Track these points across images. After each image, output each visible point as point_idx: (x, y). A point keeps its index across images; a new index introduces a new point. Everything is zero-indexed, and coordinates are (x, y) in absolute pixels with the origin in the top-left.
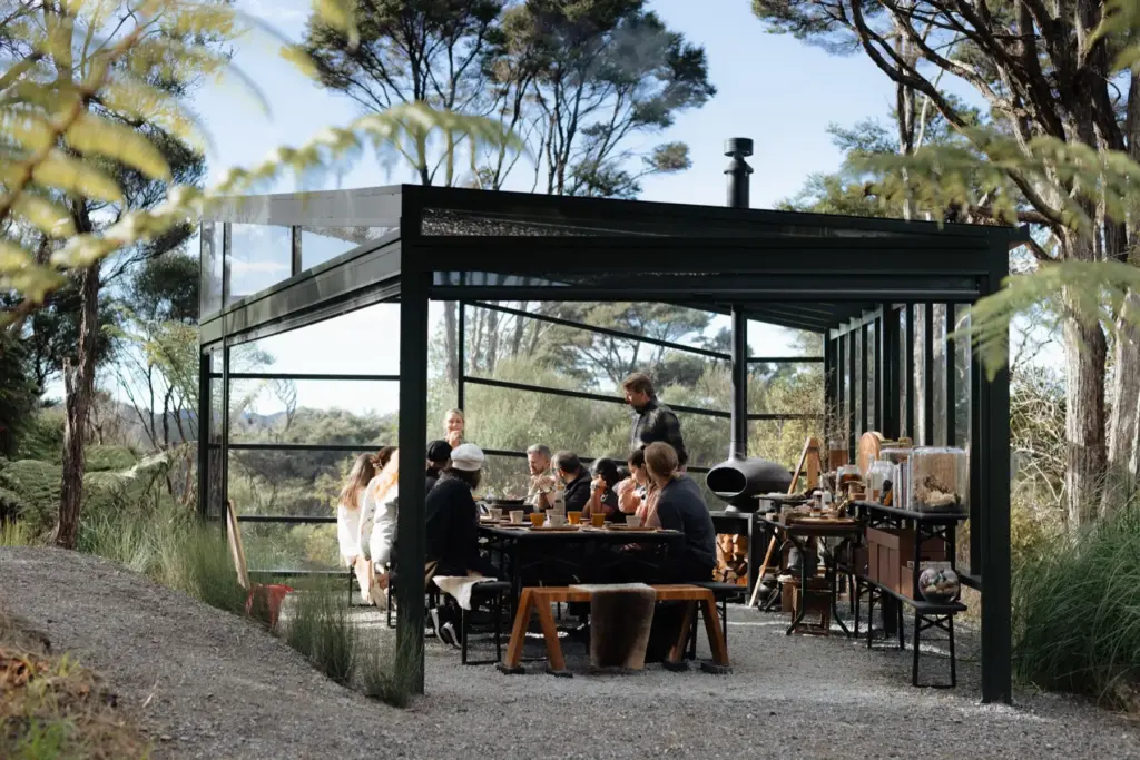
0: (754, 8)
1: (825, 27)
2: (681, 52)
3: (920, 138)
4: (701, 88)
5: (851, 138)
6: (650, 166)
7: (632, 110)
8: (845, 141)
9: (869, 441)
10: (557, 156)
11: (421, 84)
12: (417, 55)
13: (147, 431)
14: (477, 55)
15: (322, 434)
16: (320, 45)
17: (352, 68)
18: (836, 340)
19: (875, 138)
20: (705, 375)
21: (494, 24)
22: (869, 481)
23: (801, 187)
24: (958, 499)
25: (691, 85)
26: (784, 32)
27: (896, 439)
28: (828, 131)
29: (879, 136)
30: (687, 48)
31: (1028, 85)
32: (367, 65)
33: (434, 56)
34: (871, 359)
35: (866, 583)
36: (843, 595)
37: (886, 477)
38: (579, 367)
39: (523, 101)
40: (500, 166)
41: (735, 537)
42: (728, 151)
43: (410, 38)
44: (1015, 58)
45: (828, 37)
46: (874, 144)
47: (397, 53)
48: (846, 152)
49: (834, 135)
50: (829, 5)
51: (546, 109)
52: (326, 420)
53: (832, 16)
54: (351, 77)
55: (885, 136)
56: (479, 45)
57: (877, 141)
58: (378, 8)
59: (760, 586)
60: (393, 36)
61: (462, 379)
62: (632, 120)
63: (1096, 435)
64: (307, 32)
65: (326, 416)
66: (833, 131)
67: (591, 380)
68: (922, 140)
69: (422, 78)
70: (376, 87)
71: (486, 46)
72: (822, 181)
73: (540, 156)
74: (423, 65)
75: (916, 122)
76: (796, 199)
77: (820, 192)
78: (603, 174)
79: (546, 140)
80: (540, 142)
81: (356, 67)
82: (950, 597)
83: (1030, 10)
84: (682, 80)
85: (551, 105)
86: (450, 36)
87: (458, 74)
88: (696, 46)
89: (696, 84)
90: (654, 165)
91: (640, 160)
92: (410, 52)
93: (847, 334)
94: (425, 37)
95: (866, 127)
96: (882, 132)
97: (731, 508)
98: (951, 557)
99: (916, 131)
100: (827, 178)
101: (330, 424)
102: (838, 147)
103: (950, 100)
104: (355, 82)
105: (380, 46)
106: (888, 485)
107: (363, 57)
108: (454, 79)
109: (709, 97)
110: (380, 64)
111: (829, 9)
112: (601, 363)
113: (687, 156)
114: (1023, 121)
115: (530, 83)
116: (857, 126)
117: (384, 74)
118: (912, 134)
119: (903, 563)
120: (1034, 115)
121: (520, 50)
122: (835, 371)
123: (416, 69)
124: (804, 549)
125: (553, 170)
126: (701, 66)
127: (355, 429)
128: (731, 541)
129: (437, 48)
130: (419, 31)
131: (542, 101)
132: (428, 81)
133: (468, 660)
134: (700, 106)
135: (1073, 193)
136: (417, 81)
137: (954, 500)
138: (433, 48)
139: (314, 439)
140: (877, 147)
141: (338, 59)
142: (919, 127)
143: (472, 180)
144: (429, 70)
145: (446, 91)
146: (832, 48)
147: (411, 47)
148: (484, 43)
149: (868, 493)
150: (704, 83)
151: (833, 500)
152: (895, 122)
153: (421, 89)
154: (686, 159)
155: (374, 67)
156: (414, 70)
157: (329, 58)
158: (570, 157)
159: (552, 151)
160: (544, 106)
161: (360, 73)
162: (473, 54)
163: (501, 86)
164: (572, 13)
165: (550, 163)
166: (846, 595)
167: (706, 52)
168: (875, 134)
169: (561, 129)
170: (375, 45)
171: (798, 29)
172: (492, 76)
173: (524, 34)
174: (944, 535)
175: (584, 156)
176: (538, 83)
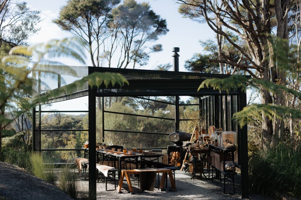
0: (179, 11)
1: (198, 16)
2: (160, 20)
3: (223, 44)
4: (165, 30)
5: (205, 44)
6: (152, 50)
7: (147, 36)
8: (203, 45)
9: (211, 128)
10: (127, 48)
11: (90, 29)
12: (89, 21)
13: (17, 125)
14: (105, 22)
15: (64, 122)
16: (63, 19)
17: (71, 25)
18: (202, 100)
19: (211, 44)
20: (167, 107)
21: (109, 13)
22: (211, 139)
23: (192, 57)
24: (234, 145)
25: (162, 29)
26: (187, 17)
27: (218, 128)
28: (199, 42)
29: (212, 43)
30: (161, 19)
31: (250, 33)
32: (75, 24)
33: (94, 22)
34: (211, 103)
35: (211, 165)
36: (205, 166)
37: (216, 138)
38: (133, 103)
39: (118, 33)
40: (112, 51)
41: (177, 152)
42: (173, 51)
43: (87, 17)
44: (247, 26)
45: (198, 19)
46: (211, 45)
47: (83, 21)
48: (204, 47)
49: (200, 43)
50: (199, 11)
51: (124, 35)
52: (65, 119)
53: (199, 13)
54: (71, 28)
55: (214, 43)
56: (106, 19)
57: (212, 44)
58: (78, 9)
59: (183, 166)
60: (82, 17)
61: (104, 111)
62: (147, 38)
63: (270, 123)
64: (59, 15)
65: (65, 117)
66: (200, 42)
67: (137, 106)
68: (224, 44)
69: (90, 28)
70: (78, 30)
71: (108, 19)
72: (197, 55)
73: (122, 48)
74: (90, 24)
75: (222, 39)
76: (191, 60)
77: (197, 58)
78: (139, 53)
79: (124, 44)
80: (122, 44)
81: (72, 25)
82: (233, 171)
83: (251, 14)
84: (160, 27)
85: (125, 34)
86: (98, 16)
87: (100, 27)
88: (164, 19)
89: (164, 29)
90: (153, 50)
91: (149, 49)
92: (87, 21)
93: (205, 98)
94: (91, 17)
95: (209, 41)
96: (213, 42)
97: (175, 145)
98: (233, 160)
99: (222, 41)
100: (199, 54)
101: (66, 120)
102: (201, 46)
103: (231, 33)
104: (72, 29)
105: (79, 19)
106: (216, 141)
107: (74, 22)
108: (99, 28)
109: (167, 32)
110: (79, 24)
111: (198, 12)
112: (139, 102)
113: (162, 48)
114: (249, 42)
115: (119, 28)
116: (206, 40)
117: (80, 27)
118: (221, 42)
119: (221, 162)
120: (252, 41)
121: (116, 19)
122: (202, 109)
123: (89, 25)
124: (195, 156)
125: (126, 51)
126: (165, 24)
127: (73, 121)
128: (176, 153)
129: (94, 20)
130: (89, 16)
131: (122, 33)
132: (92, 28)
133: (107, 190)
134: (165, 35)
135: (263, 61)
136: (89, 28)
137: (233, 145)
138: (93, 20)
139: (62, 124)
140: (212, 46)
141: (67, 23)
142: (223, 41)
143: (104, 54)
144: (92, 26)
145: (97, 31)
146: (200, 22)
147: (87, 19)
148: (107, 18)
149: (211, 142)
150: (166, 28)
151: (202, 143)
152: (216, 39)
153: (90, 30)
154: (162, 49)
155: (77, 25)
156: (88, 25)
157: (65, 22)
158: (131, 48)
159: (125, 47)
160: (123, 34)
161: (73, 26)
162: (104, 21)
163: (112, 29)
164: (131, 10)
165: (125, 50)
166: (206, 166)
167: (166, 21)
168: (211, 42)
169: (128, 41)
170: (78, 19)
171: (190, 17)
172: (109, 27)
173: (117, 15)
174: (231, 154)
175: (134, 48)
176: (121, 28)
